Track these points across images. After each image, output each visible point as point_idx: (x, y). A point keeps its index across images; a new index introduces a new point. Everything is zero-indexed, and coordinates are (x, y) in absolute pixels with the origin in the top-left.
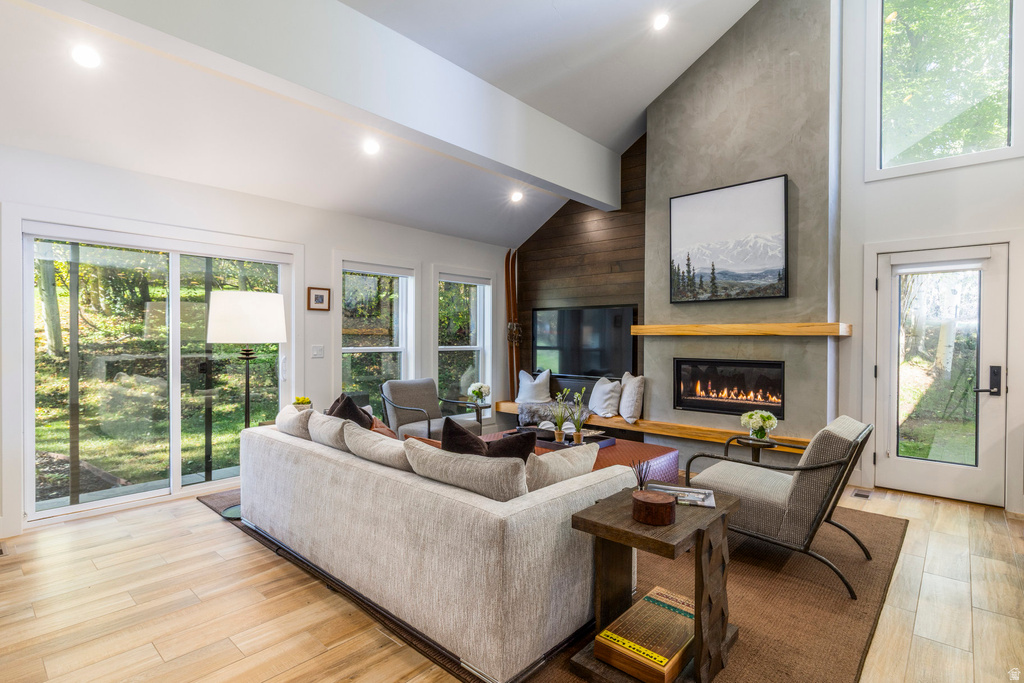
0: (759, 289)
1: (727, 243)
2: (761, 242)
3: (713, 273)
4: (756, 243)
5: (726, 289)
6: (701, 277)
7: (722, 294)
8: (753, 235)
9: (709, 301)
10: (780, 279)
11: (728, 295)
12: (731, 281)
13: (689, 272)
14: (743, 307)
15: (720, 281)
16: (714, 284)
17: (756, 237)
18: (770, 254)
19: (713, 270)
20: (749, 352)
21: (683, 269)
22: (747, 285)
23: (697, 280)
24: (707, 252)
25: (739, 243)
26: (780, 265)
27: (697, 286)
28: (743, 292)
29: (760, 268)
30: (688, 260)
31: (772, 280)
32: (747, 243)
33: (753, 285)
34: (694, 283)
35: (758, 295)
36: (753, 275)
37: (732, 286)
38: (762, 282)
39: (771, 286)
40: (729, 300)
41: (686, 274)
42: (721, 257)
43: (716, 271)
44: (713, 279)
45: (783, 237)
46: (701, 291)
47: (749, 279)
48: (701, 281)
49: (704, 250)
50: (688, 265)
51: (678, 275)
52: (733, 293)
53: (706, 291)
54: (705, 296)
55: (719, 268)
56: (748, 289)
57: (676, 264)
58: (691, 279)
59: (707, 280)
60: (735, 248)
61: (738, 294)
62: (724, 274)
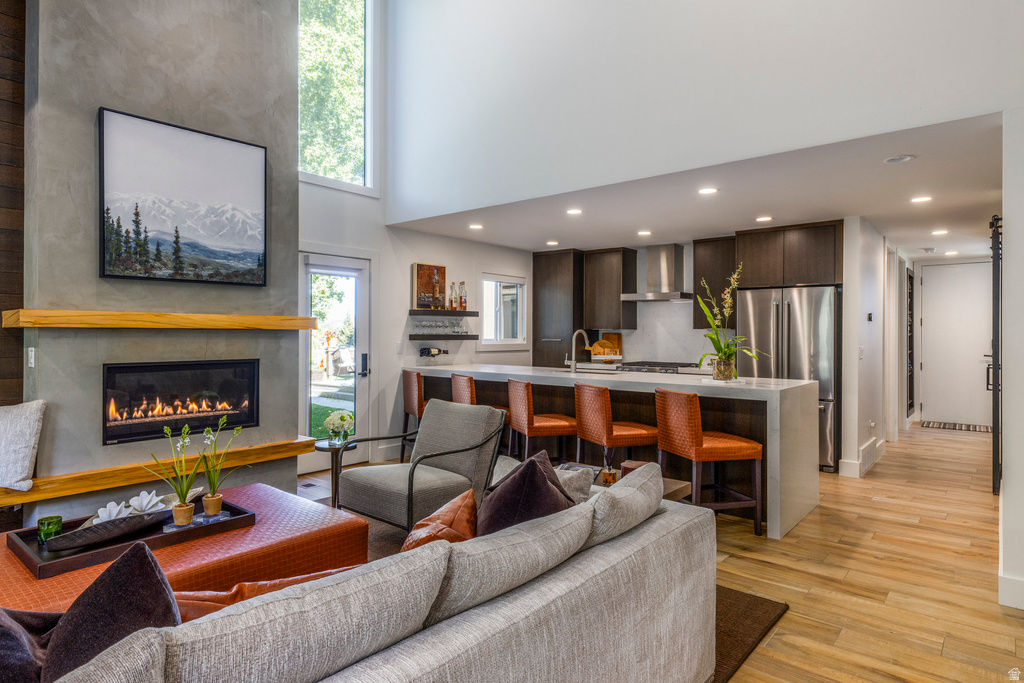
0: (236, 273)
1: (197, 206)
2: (239, 216)
3: (176, 242)
4: (233, 216)
5: (195, 266)
6: (158, 245)
7: (189, 272)
8: (229, 206)
9: (171, 280)
10: (259, 265)
11: (198, 275)
12: (202, 257)
13: (137, 233)
14: (212, 293)
15: (187, 255)
16: (178, 258)
17: (234, 209)
18: (250, 233)
19: (177, 237)
20: (221, 350)
21: (127, 226)
22: (223, 265)
23: (152, 248)
24: (168, 210)
25: (212, 211)
26: (259, 248)
27: (152, 256)
28: (218, 273)
29: (238, 247)
30: (137, 214)
31: (251, 265)
32: (223, 213)
33: (230, 267)
34: (148, 252)
35: (235, 280)
36: (230, 255)
37: (204, 264)
38: (240, 265)
39: (250, 271)
40: (199, 281)
41: (132, 235)
42: (189, 223)
43: (181, 241)
44: (177, 250)
45: (262, 217)
46: (157, 264)
47: (225, 258)
48: (158, 250)
49: (163, 208)
50: (137, 223)
51: (118, 233)
52: (205, 273)
53: (165, 265)
54: (165, 272)
55: (186, 236)
56: (223, 271)
57: (113, 216)
58: (142, 245)
59: (167, 250)
60: (207, 215)
61: (211, 276)
62: (194, 246)
